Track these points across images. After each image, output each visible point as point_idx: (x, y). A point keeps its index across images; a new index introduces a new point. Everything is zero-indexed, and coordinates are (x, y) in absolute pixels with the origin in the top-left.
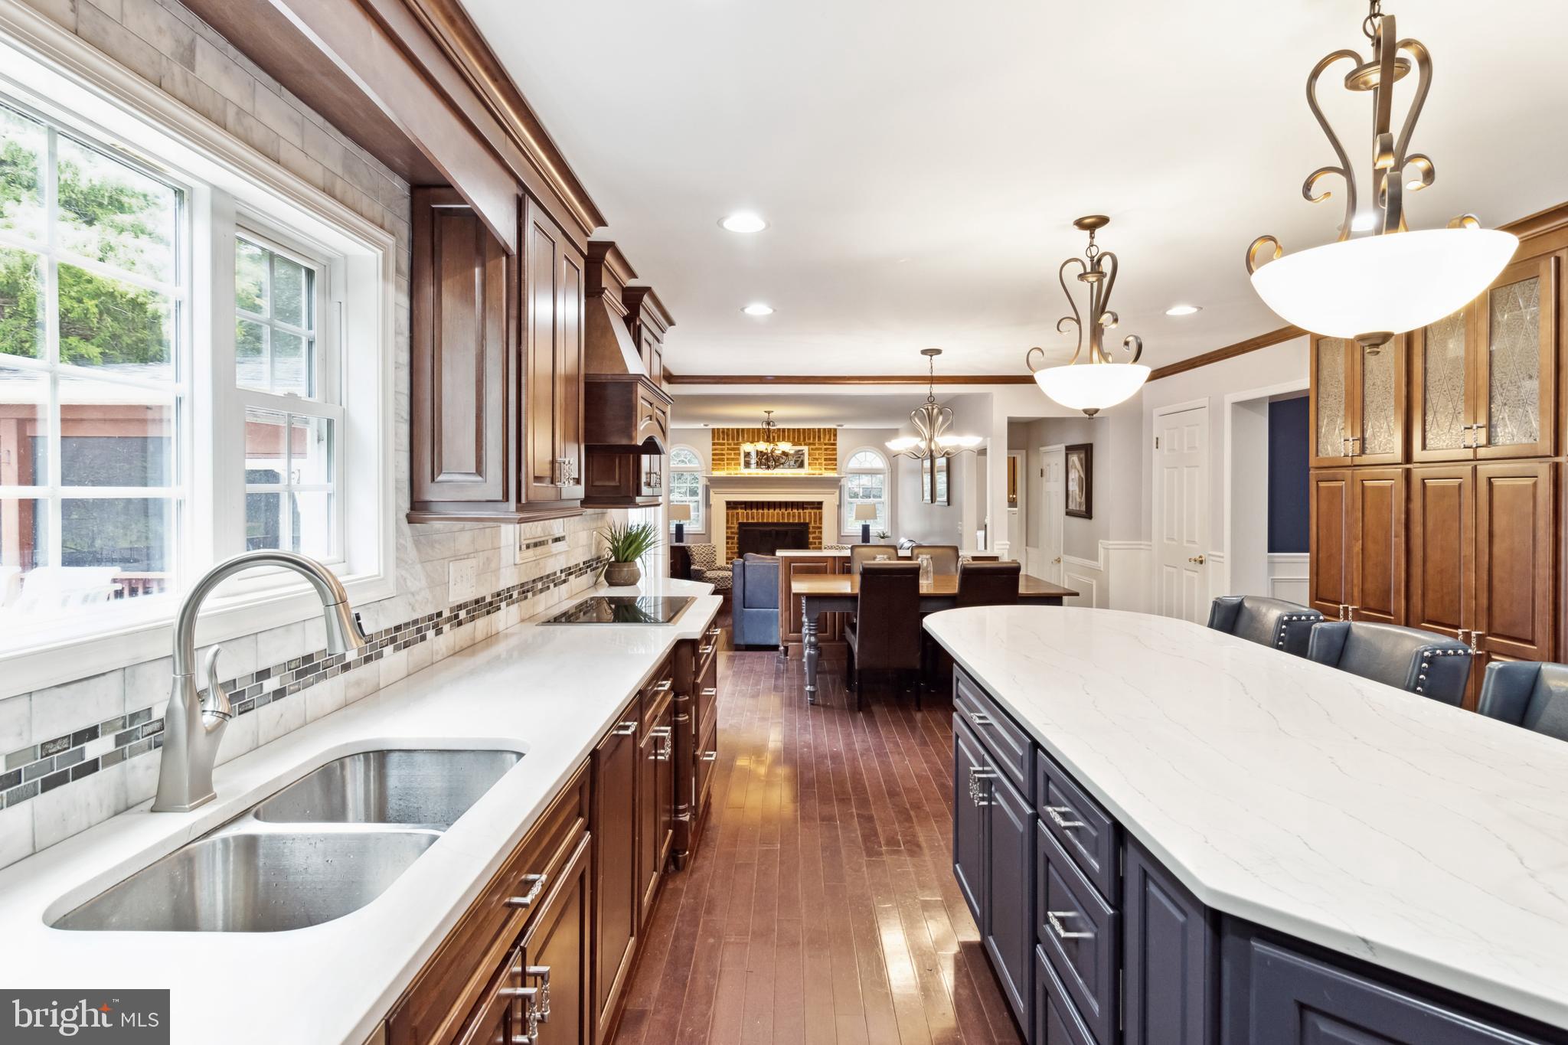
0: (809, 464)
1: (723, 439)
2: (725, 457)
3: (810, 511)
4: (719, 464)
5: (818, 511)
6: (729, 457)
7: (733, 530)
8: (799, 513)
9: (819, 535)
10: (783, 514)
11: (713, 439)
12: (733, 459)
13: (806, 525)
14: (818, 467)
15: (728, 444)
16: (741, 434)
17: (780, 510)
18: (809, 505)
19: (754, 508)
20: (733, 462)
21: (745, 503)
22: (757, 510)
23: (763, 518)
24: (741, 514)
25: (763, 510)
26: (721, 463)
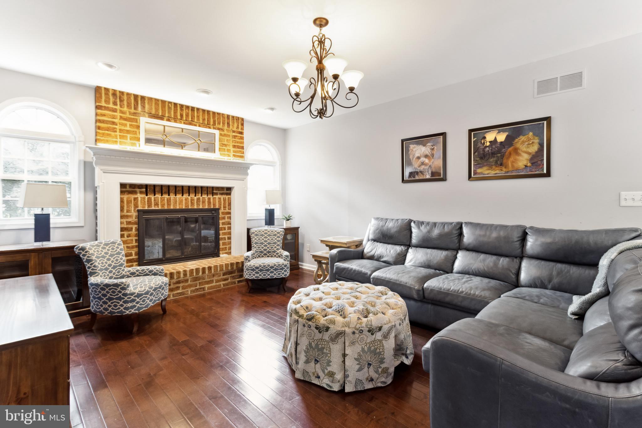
0: (220, 149)
1: (115, 104)
2: (118, 127)
3: (219, 196)
4: (109, 135)
5: (227, 197)
6: (123, 128)
7: (129, 220)
8: (209, 199)
9: (228, 220)
10: (192, 200)
11: (97, 100)
12: (128, 132)
13: (217, 210)
15: (121, 112)
16: (141, 103)
17: (189, 196)
18: (219, 190)
19: (159, 193)
20: (129, 136)
21: (146, 186)
22: (162, 195)
23: (169, 204)
24: (141, 200)
25: (169, 195)
26: (113, 133)
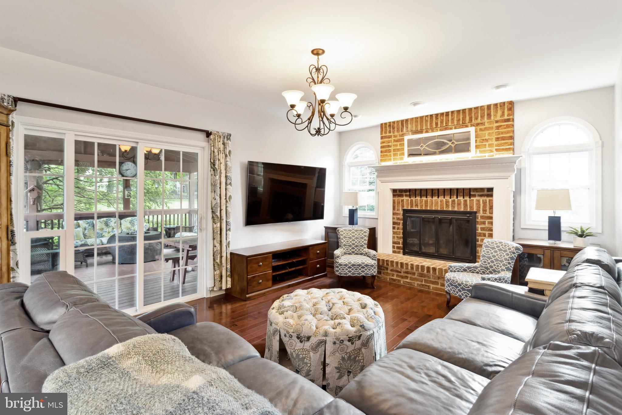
0: (477, 147)
1: (390, 132)
2: (392, 148)
3: (477, 198)
4: (386, 155)
5: (488, 199)
6: (395, 148)
7: (398, 217)
8: (466, 201)
9: (490, 226)
10: (447, 202)
11: (381, 133)
12: (398, 150)
13: (473, 214)
14: (488, 148)
15: (395, 136)
16: (406, 125)
17: (444, 198)
18: (477, 192)
19: (418, 195)
20: (399, 153)
21: (410, 190)
22: (421, 198)
23: (426, 206)
24: (406, 201)
25: (427, 198)
26: (388, 154)
